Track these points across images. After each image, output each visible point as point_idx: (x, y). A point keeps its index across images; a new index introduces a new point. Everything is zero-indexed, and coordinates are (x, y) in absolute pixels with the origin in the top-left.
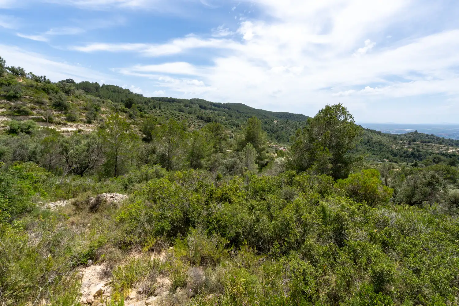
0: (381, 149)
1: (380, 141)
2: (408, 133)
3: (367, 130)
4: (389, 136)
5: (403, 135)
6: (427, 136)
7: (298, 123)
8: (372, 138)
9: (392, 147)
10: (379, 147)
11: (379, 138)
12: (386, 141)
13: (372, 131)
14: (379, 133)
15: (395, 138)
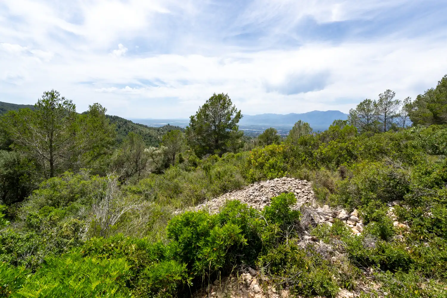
0: (151, 140)
1: (149, 133)
2: (164, 126)
3: (137, 124)
4: (155, 129)
5: (161, 127)
6: (176, 127)
8: (142, 131)
9: (158, 138)
10: (149, 138)
11: (148, 131)
12: (154, 133)
13: (141, 125)
14: (146, 127)
15: (158, 130)
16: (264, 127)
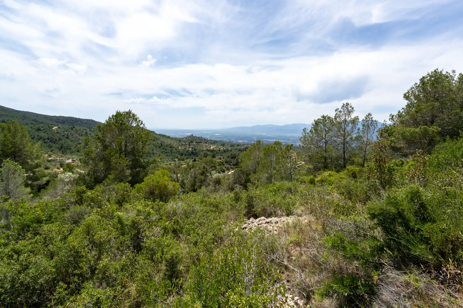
0: (171, 151)
1: (170, 144)
2: (188, 137)
3: (159, 135)
4: (176, 139)
5: (184, 138)
6: (199, 138)
7: (88, 130)
8: (163, 142)
9: (179, 149)
10: (170, 149)
11: (169, 142)
12: (175, 144)
13: (164, 136)
14: (169, 137)
15: (180, 141)
16: (293, 137)
